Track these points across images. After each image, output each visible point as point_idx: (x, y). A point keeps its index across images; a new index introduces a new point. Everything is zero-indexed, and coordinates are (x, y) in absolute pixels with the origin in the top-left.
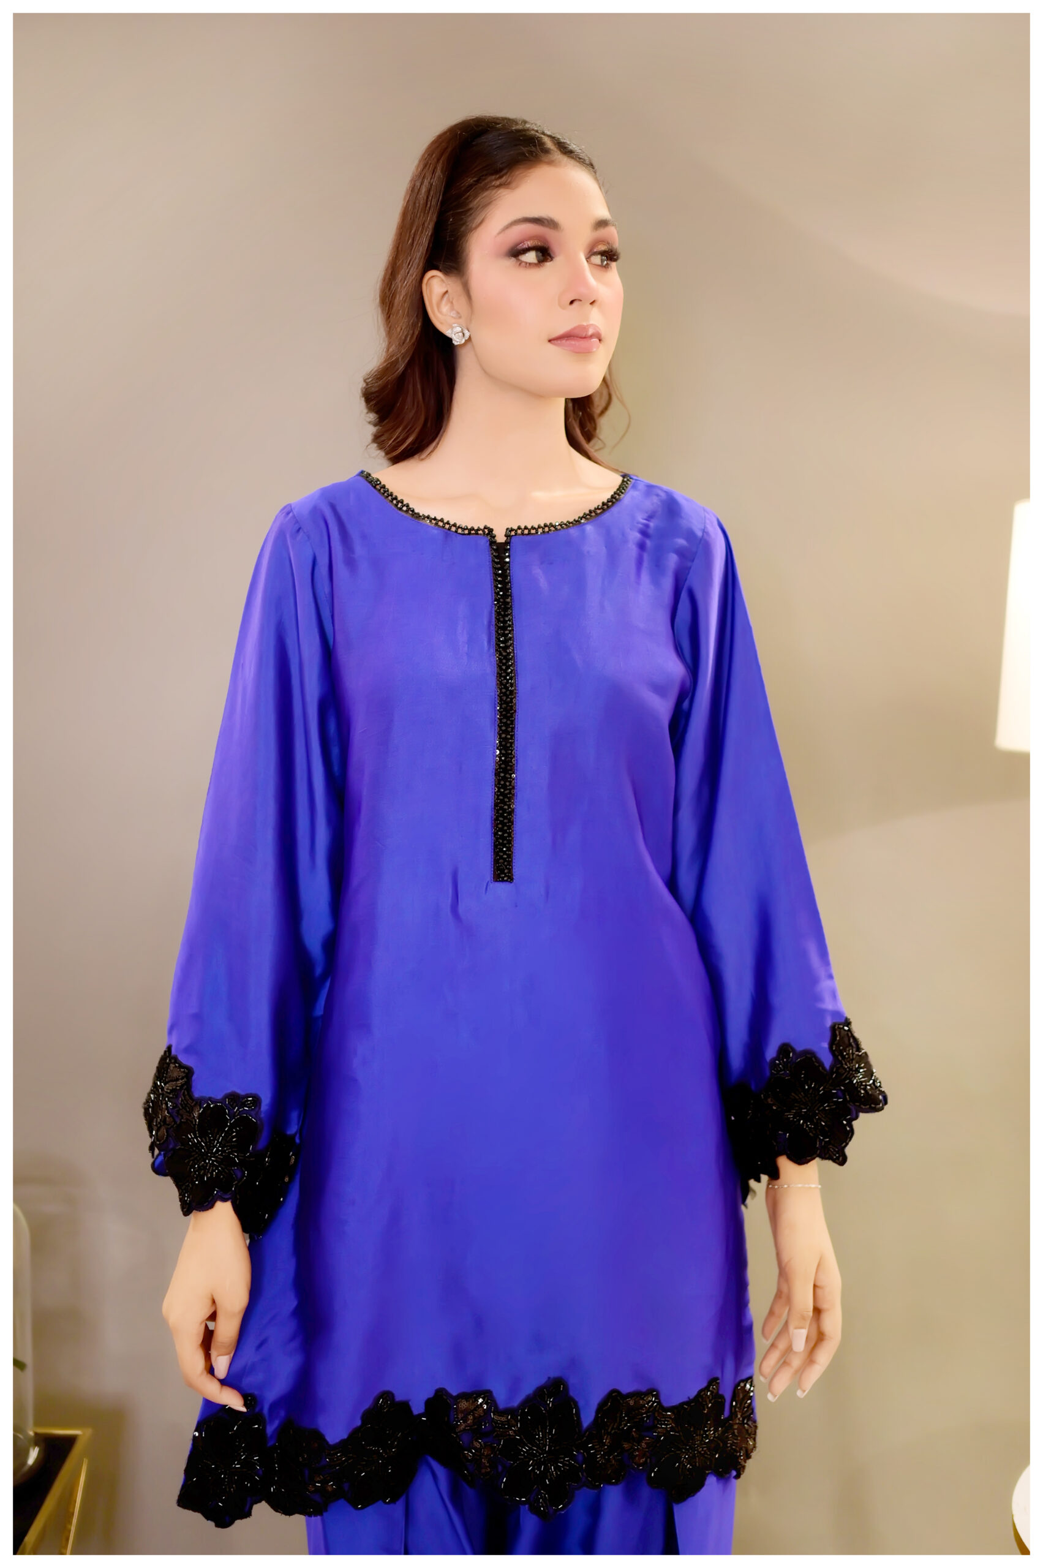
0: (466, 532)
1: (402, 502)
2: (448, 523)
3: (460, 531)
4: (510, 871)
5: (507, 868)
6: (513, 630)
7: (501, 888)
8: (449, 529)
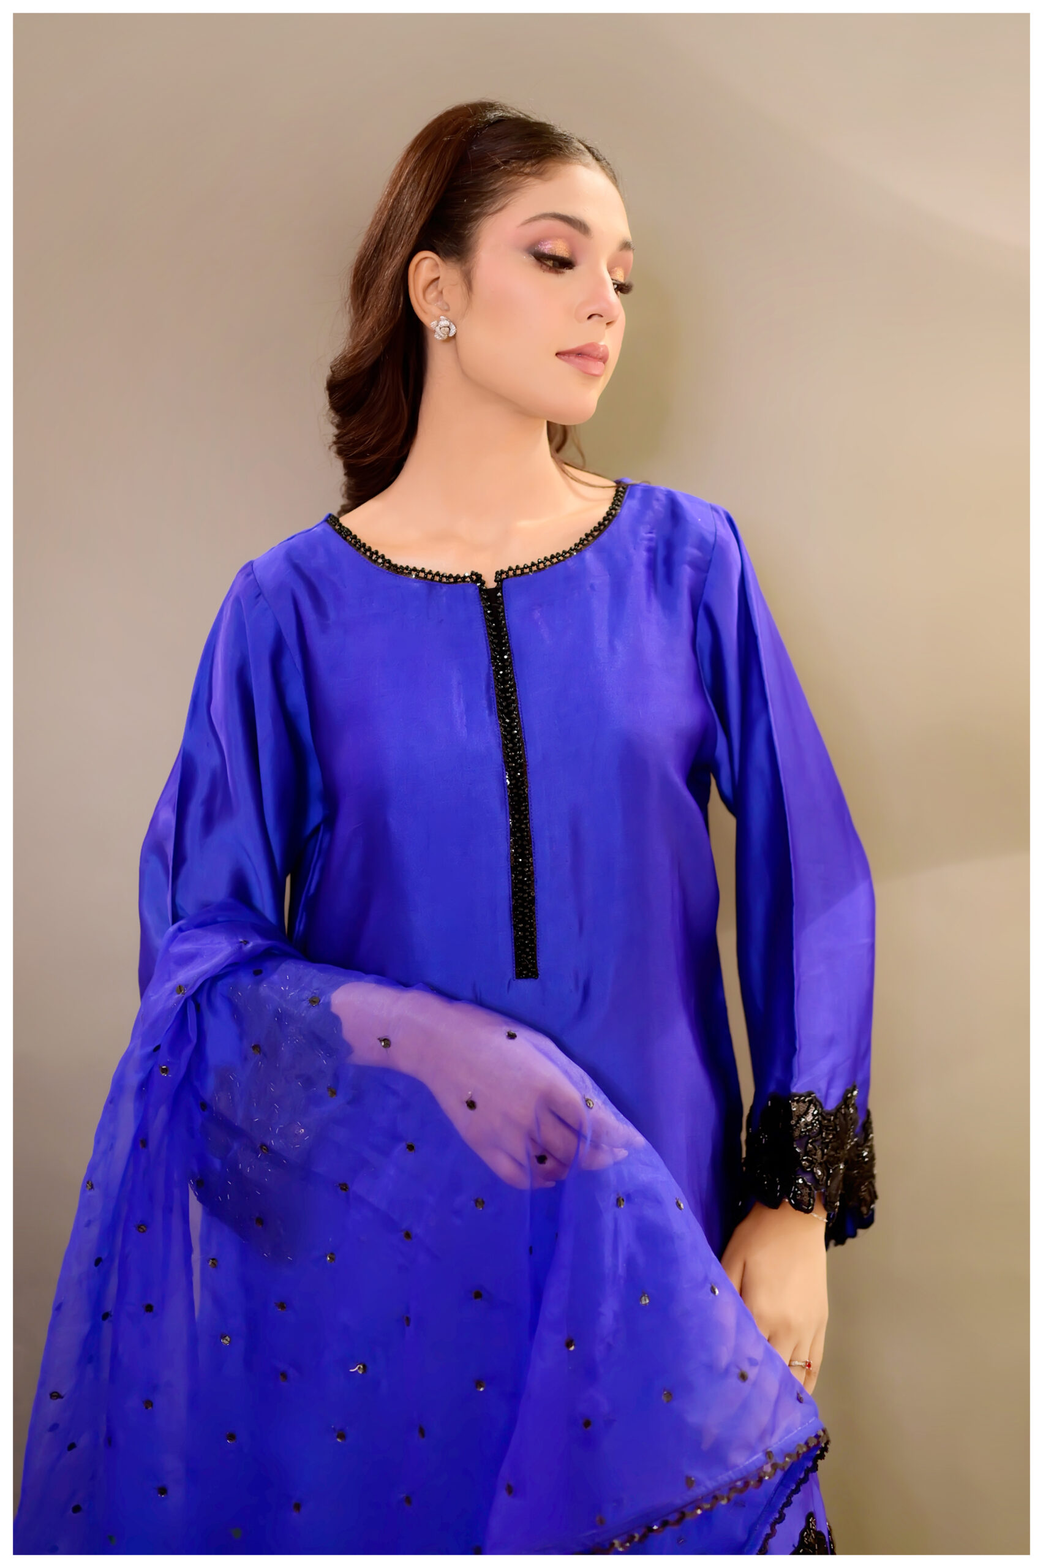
0: (452, 580)
1: (377, 553)
2: (430, 572)
3: (444, 580)
4: (535, 965)
5: (530, 963)
6: (515, 690)
7: (526, 986)
8: (432, 580)
